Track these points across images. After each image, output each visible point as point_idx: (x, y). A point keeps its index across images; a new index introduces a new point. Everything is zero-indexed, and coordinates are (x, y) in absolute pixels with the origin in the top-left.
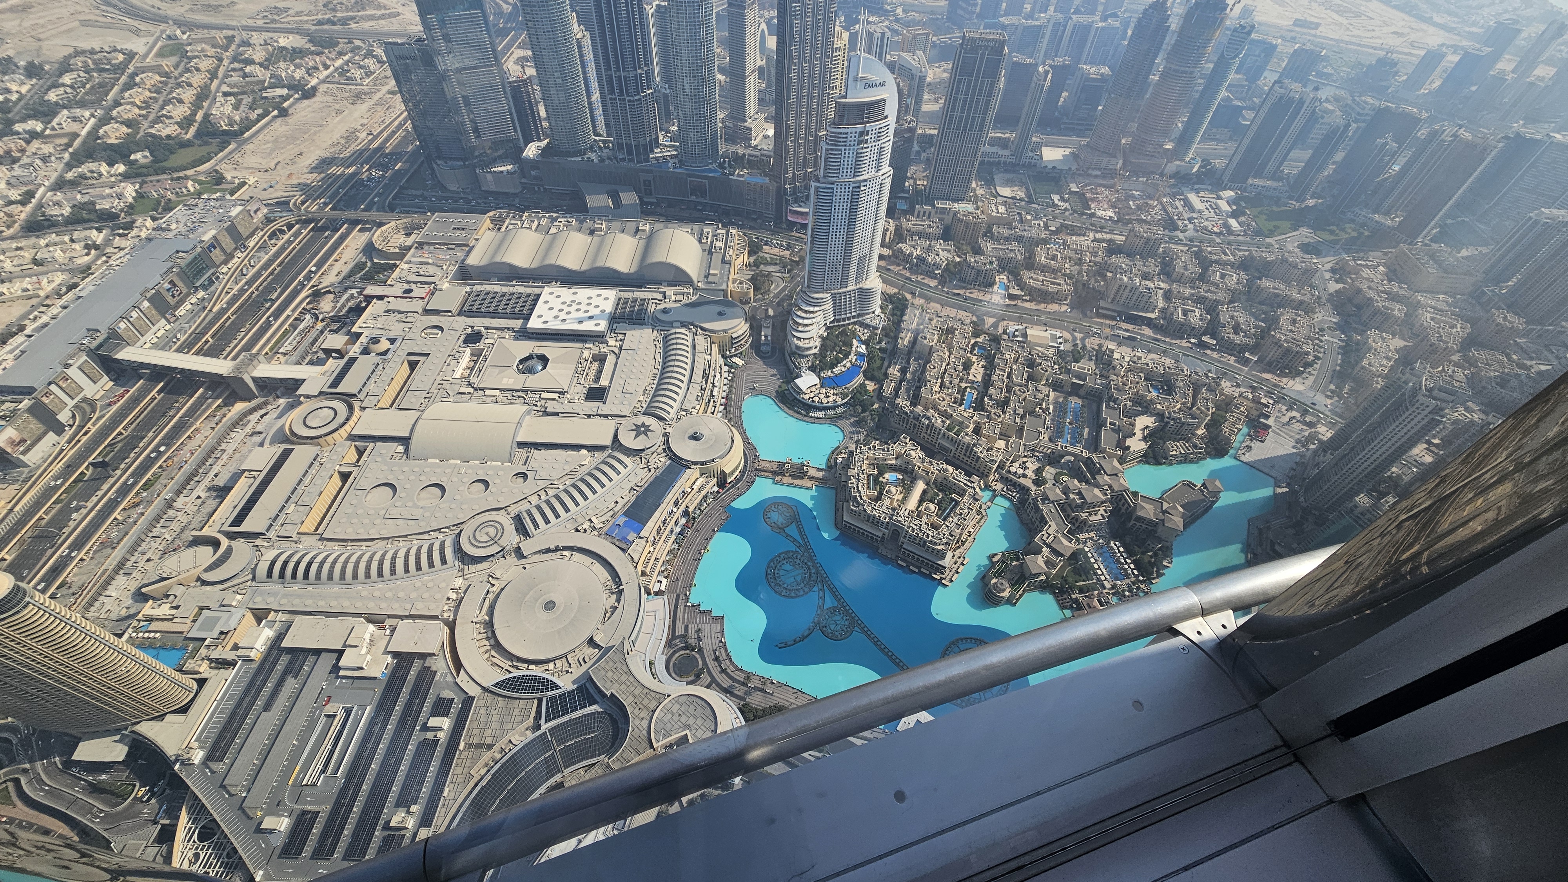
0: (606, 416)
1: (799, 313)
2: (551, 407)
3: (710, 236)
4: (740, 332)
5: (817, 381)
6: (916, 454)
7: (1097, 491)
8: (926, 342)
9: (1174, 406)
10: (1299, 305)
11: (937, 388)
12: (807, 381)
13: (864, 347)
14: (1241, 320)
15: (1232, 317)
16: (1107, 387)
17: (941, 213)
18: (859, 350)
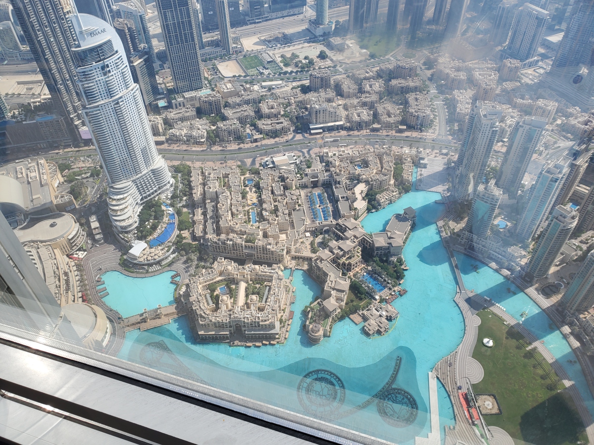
1: (114, 203)
3: (24, 171)
4: (74, 233)
5: (146, 245)
6: (232, 267)
7: (348, 242)
8: (211, 190)
9: (371, 173)
10: (416, 89)
11: (230, 217)
12: (138, 249)
13: (171, 209)
14: (389, 108)
15: (384, 108)
16: (331, 176)
17: (190, 101)
18: (169, 212)
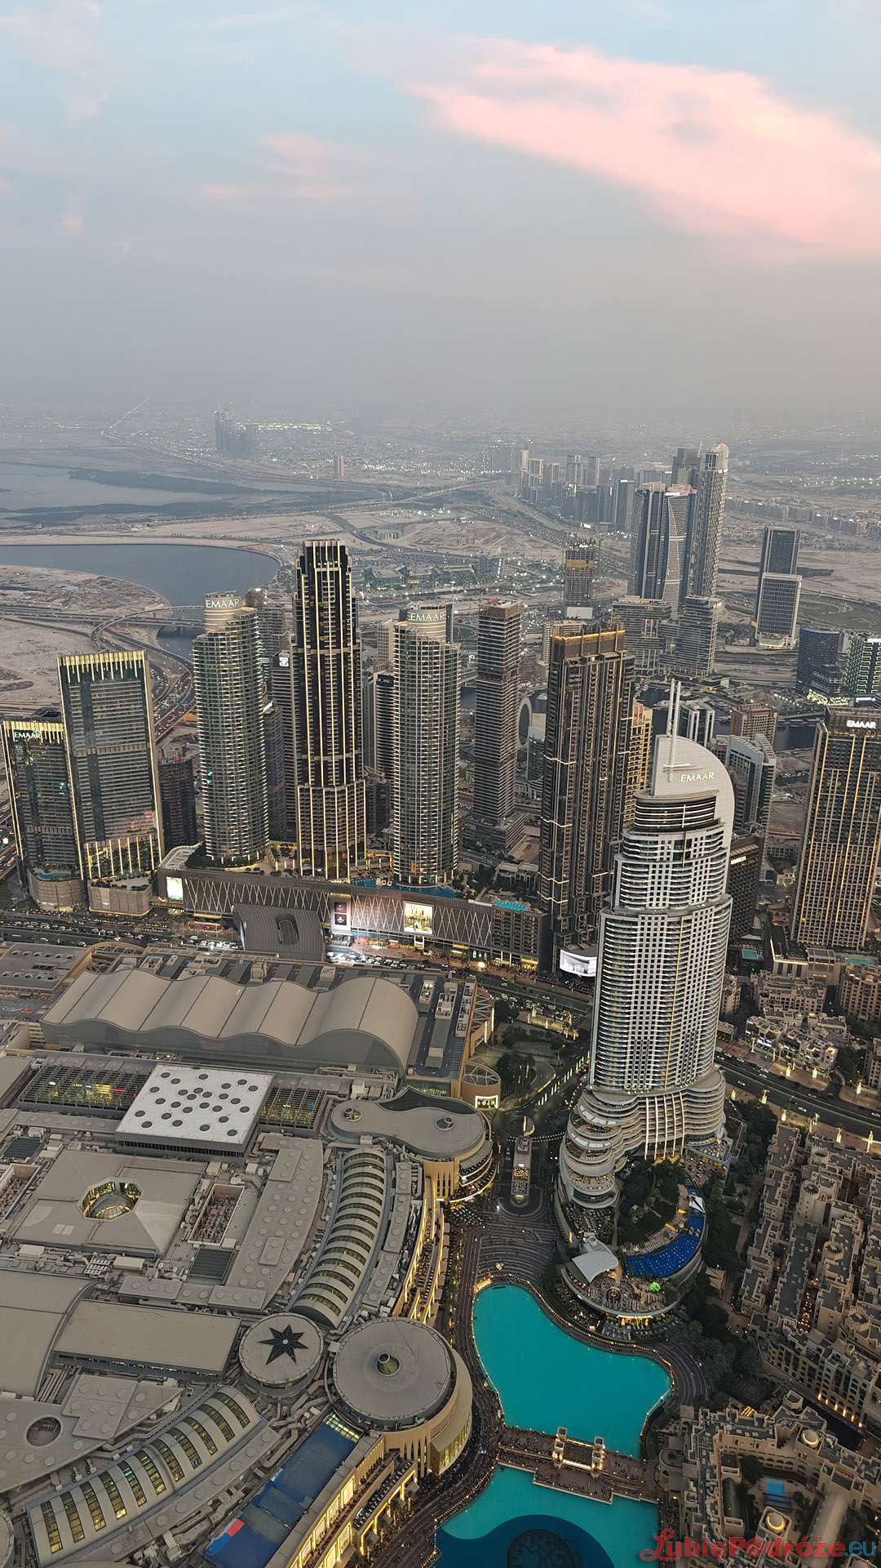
0: (222, 1311)
1: (580, 1130)
2: (129, 1286)
4: (477, 1160)
5: (615, 1263)
6: (820, 1438)
8: (815, 1198)
12: (595, 1261)
13: (699, 1200)
17: (818, 967)
18: (692, 1204)
